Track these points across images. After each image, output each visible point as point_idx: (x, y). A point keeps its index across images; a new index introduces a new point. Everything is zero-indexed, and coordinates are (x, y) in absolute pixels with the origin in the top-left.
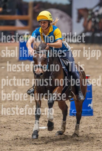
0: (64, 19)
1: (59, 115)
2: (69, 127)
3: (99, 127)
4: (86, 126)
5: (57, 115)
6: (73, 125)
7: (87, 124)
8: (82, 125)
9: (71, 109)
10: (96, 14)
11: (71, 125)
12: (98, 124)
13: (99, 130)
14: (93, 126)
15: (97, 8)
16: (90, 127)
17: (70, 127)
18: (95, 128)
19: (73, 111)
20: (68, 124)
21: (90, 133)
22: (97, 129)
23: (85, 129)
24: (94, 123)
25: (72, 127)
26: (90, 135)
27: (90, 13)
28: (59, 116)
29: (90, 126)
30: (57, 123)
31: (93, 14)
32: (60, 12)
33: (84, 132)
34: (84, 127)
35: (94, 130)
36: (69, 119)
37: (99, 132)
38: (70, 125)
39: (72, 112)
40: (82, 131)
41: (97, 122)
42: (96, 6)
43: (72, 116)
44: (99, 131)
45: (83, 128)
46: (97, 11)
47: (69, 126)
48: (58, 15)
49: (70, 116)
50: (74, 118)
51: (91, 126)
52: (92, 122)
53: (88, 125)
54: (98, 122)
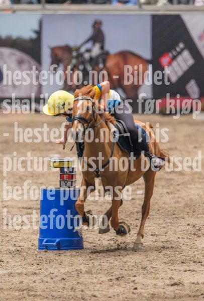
0: (25, 66)
1: (19, 248)
2: (37, 272)
3: (94, 271)
4: (70, 269)
5: (15, 248)
6: (45, 268)
7: (71, 265)
8: (63, 266)
9: (40, 236)
10: (87, 56)
11: (41, 267)
12: (92, 265)
13: (95, 276)
14: (82, 269)
15: (89, 45)
16: (77, 270)
17: (40, 271)
18: (87, 272)
19: (45, 240)
20: (36, 265)
21: (78, 281)
22: (91, 275)
23: (68, 275)
24: (85, 264)
25: (43, 271)
26: (77, 286)
27: (74, 54)
28: (18, 251)
29: (77, 268)
30: (16, 264)
31: (80, 55)
32: (18, 54)
33: (66, 280)
34: (66, 271)
35: (86, 276)
36: (38, 256)
37: (95, 281)
38: (39, 268)
39: (43, 243)
40: (63, 279)
41: (91, 262)
42: (87, 41)
43: (44, 250)
44: (96, 278)
45: (64, 272)
46: (88, 51)
47: (37, 268)
48: (14, 59)
49: (39, 251)
50: (47, 253)
51: (79, 269)
52: (81, 262)
53: (73, 267)
54: (93, 261)
